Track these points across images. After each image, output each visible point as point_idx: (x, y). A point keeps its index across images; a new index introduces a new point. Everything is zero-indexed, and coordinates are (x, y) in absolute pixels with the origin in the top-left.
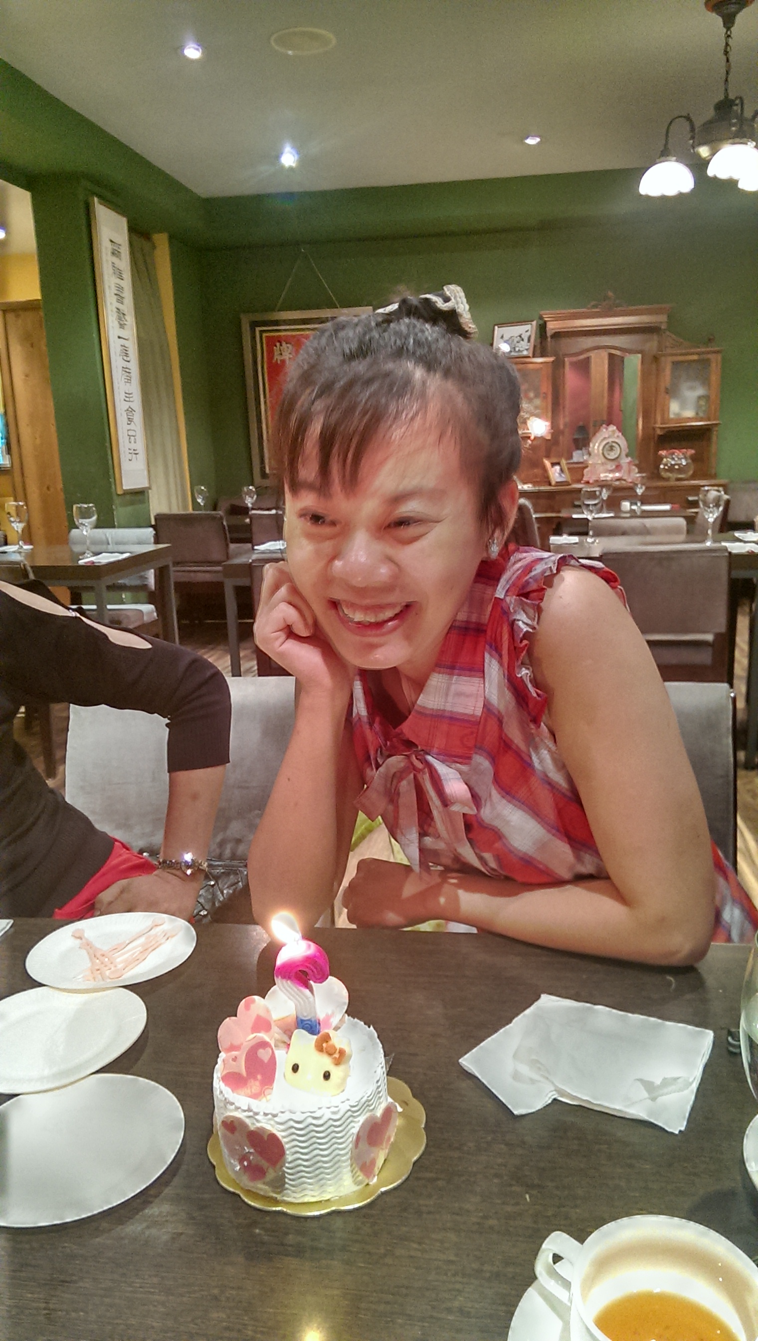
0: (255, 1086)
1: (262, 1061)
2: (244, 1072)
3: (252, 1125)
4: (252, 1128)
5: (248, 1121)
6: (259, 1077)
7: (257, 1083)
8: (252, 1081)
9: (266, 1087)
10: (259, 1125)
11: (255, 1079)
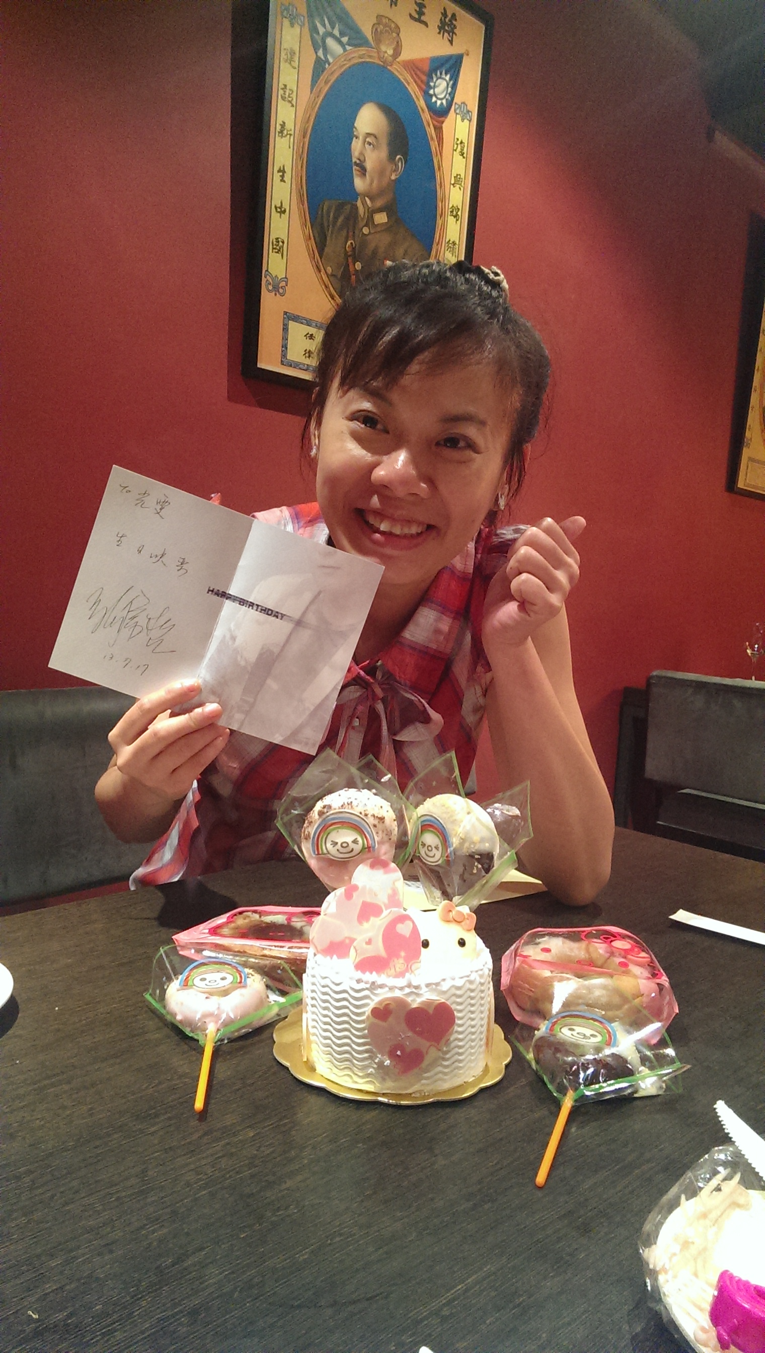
0: (399, 964)
1: (401, 937)
2: (382, 953)
3: (415, 1002)
4: (415, 1005)
5: (409, 999)
6: (403, 954)
7: (401, 961)
8: (396, 960)
9: (413, 962)
10: (423, 999)
11: (398, 957)
